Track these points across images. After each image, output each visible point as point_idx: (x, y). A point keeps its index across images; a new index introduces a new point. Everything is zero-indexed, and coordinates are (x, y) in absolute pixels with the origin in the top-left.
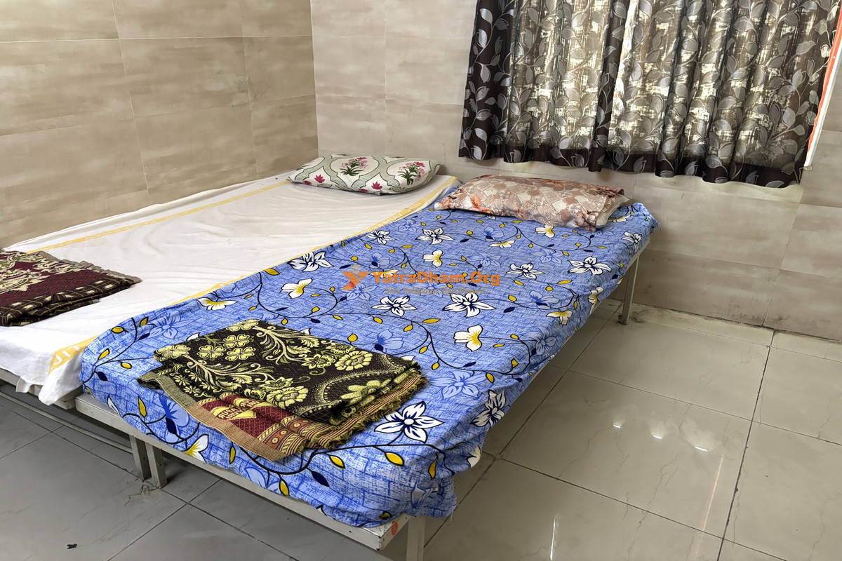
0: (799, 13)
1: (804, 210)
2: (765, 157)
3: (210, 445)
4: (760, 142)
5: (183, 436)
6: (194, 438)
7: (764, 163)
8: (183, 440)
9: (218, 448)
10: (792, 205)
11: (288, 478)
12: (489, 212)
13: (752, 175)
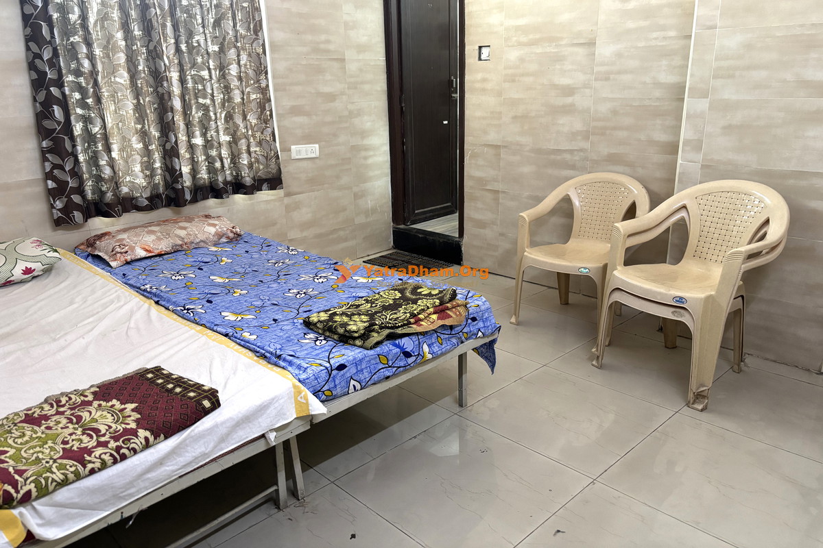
0: (260, 87)
1: (287, 200)
2: (270, 172)
3: (429, 346)
4: (262, 164)
5: (416, 354)
6: (421, 349)
7: (270, 176)
8: (418, 355)
9: (433, 344)
10: (280, 199)
11: (465, 330)
12: (163, 253)
13: (265, 186)
